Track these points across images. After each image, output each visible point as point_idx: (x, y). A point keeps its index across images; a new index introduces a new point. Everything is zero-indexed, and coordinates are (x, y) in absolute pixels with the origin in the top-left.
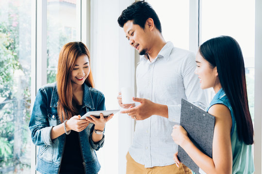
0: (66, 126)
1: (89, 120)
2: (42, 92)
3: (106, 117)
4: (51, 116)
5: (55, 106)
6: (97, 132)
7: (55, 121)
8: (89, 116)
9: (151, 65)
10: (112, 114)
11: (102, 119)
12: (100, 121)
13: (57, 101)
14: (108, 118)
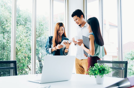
2: (49, 37)
8: (64, 42)
10: (71, 42)
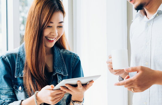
0: (37, 98)
1: (65, 90)
3: (85, 85)
4: (17, 88)
5: (20, 75)
6: (75, 103)
7: (23, 93)
8: (64, 85)
9: (149, 22)
10: (91, 81)
11: (80, 87)
12: (78, 90)
13: (22, 70)
14: (88, 86)
